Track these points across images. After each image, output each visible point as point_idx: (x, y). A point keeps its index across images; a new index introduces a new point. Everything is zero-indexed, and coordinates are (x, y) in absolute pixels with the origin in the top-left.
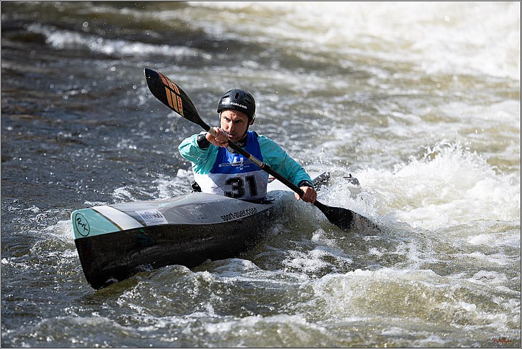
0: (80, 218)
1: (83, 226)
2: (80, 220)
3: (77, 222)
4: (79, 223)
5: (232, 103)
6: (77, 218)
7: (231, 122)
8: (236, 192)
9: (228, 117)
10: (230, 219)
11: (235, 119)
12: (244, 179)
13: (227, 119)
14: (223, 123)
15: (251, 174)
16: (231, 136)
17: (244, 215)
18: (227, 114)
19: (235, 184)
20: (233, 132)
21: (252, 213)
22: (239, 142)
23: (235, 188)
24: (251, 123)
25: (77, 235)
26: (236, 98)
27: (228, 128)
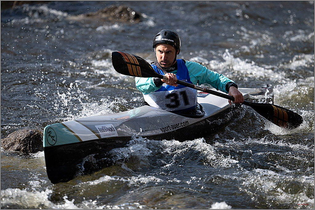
0: (50, 132)
1: (52, 138)
2: (50, 133)
3: (48, 134)
4: (49, 135)
5: (162, 39)
6: (49, 131)
7: (164, 53)
8: (173, 103)
9: (161, 50)
10: (167, 131)
11: (166, 50)
12: (178, 93)
13: (160, 51)
14: (158, 55)
15: (183, 89)
16: (165, 63)
17: (178, 127)
18: (160, 47)
19: (172, 98)
20: (166, 60)
21: (185, 126)
22: (171, 67)
23: (172, 101)
24: (178, 53)
25: (46, 144)
26: (165, 35)
27: (161, 58)
